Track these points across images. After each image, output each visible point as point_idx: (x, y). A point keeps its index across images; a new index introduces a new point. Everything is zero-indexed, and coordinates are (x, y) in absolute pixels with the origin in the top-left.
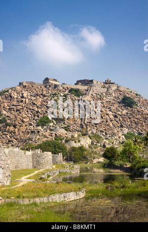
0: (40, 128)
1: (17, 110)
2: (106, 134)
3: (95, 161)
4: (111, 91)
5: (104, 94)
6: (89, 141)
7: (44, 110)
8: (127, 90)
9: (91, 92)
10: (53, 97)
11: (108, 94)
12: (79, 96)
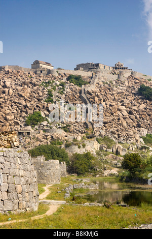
0: (29, 128)
2: (119, 137)
3: (106, 173)
4: (123, 79)
5: (114, 83)
6: (97, 146)
7: (35, 104)
8: (144, 77)
9: (96, 81)
10: (47, 86)
11: (119, 82)
12: (80, 85)
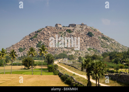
2: (80, 49)
5: (81, 31)
6: (74, 52)
8: (90, 28)
9: (75, 31)
10: (60, 34)
11: (82, 30)
12: (70, 33)
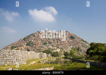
0: (44, 45)
1: (37, 40)
2: (65, 48)
3: (61, 56)
4: (67, 34)
7: (45, 40)
8: (72, 34)
